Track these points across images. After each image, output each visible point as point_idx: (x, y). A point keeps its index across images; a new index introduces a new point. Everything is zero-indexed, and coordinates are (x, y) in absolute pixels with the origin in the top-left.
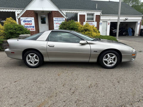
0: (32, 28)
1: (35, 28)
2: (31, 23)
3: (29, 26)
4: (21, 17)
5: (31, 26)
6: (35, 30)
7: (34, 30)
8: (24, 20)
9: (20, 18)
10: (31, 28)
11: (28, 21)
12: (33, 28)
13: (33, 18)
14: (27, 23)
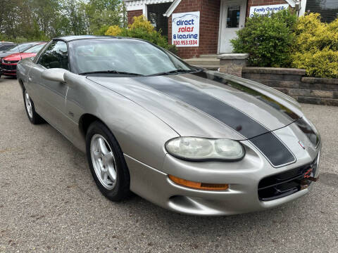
0: (192, 39)
1: (198, 40)
2: (191, 26)
3: (186, 33)
4: (174, 12)
5: (191, 33)
6: (198, 45)
7: (195, 45)
8: (178, 19)
9: (171, 16)
10: (190, 39)
11: (187, 22)
12: (195, 40)
13: (198, 13)
14: (184, 26)
